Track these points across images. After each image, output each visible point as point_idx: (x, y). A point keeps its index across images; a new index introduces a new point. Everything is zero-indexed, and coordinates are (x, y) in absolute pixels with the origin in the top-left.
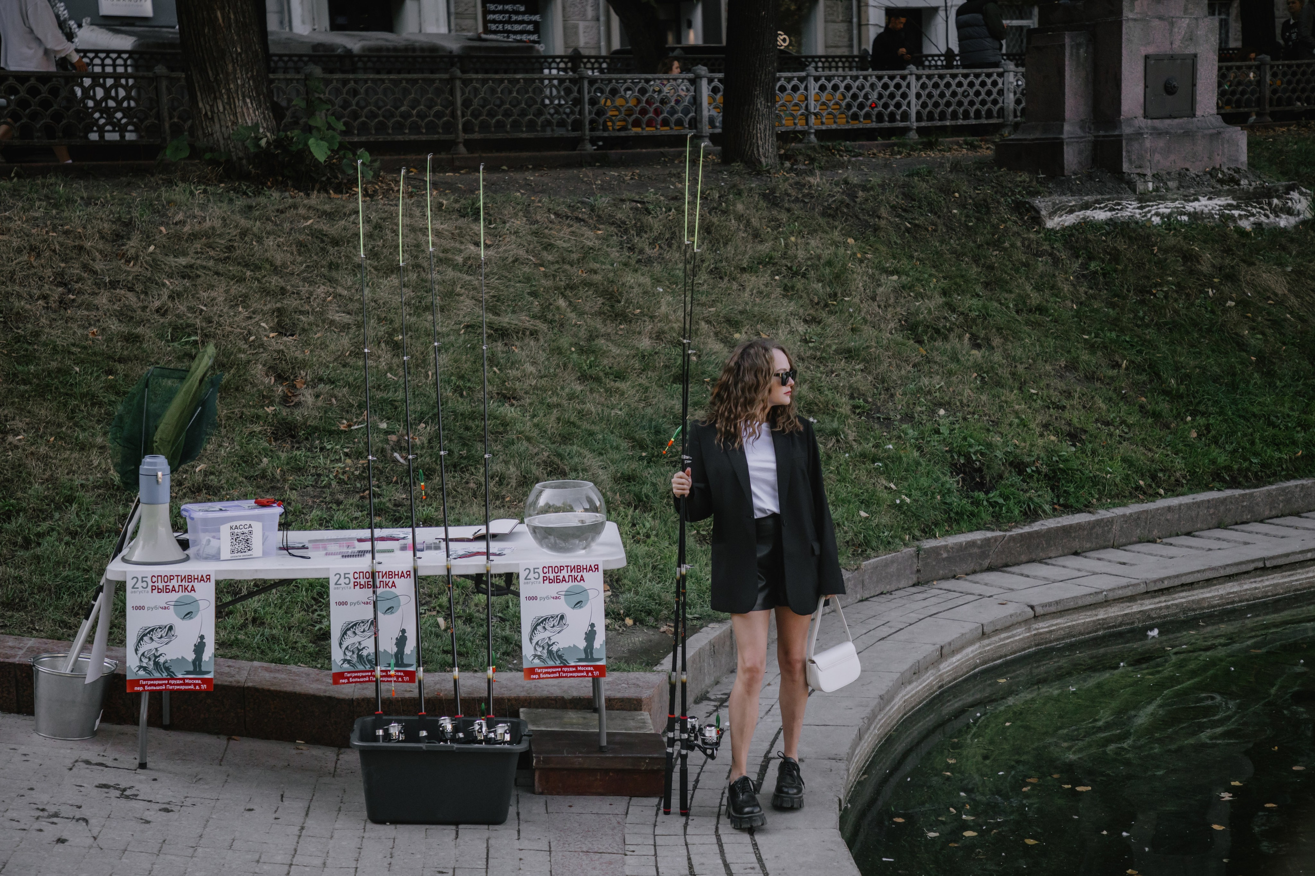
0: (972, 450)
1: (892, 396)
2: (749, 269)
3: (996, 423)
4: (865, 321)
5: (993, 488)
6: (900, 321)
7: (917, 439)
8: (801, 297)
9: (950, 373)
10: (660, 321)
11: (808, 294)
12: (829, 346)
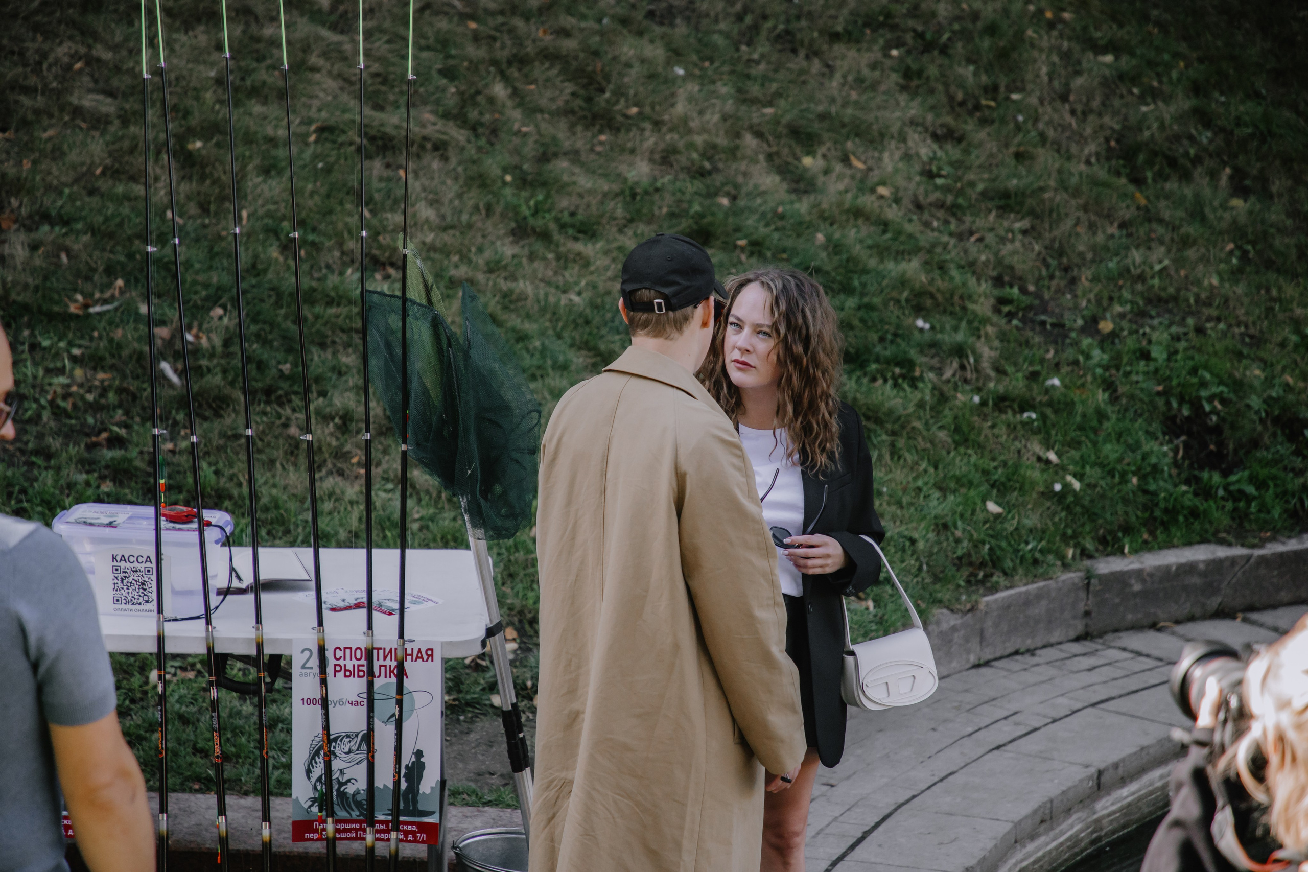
0: (1204, 393)
1: (1073, 281)
2: (849, 37)
3: (1258, 341)
4: (1043, 136)
5: (1238, 464)
6: (1107, 140)
7: (1106, 368)
8: (932, 91)
9: (1186, 242)
10: (671, 130)
11: (946, 85)
12: (972, 184)
